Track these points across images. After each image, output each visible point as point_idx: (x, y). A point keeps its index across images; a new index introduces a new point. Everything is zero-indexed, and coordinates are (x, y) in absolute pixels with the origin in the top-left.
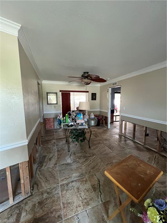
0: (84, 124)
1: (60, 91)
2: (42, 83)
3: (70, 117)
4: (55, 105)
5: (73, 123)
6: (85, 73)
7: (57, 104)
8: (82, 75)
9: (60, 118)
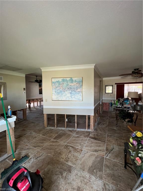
0: (130, 108)
1: (116, 84)
2: (102, 80)
3: (119, 102)
4: (110, 94)
5: (120, 106)
6: (135, 70)
7: (112, 93)
8: (132, 72)
9: (112, 102)
